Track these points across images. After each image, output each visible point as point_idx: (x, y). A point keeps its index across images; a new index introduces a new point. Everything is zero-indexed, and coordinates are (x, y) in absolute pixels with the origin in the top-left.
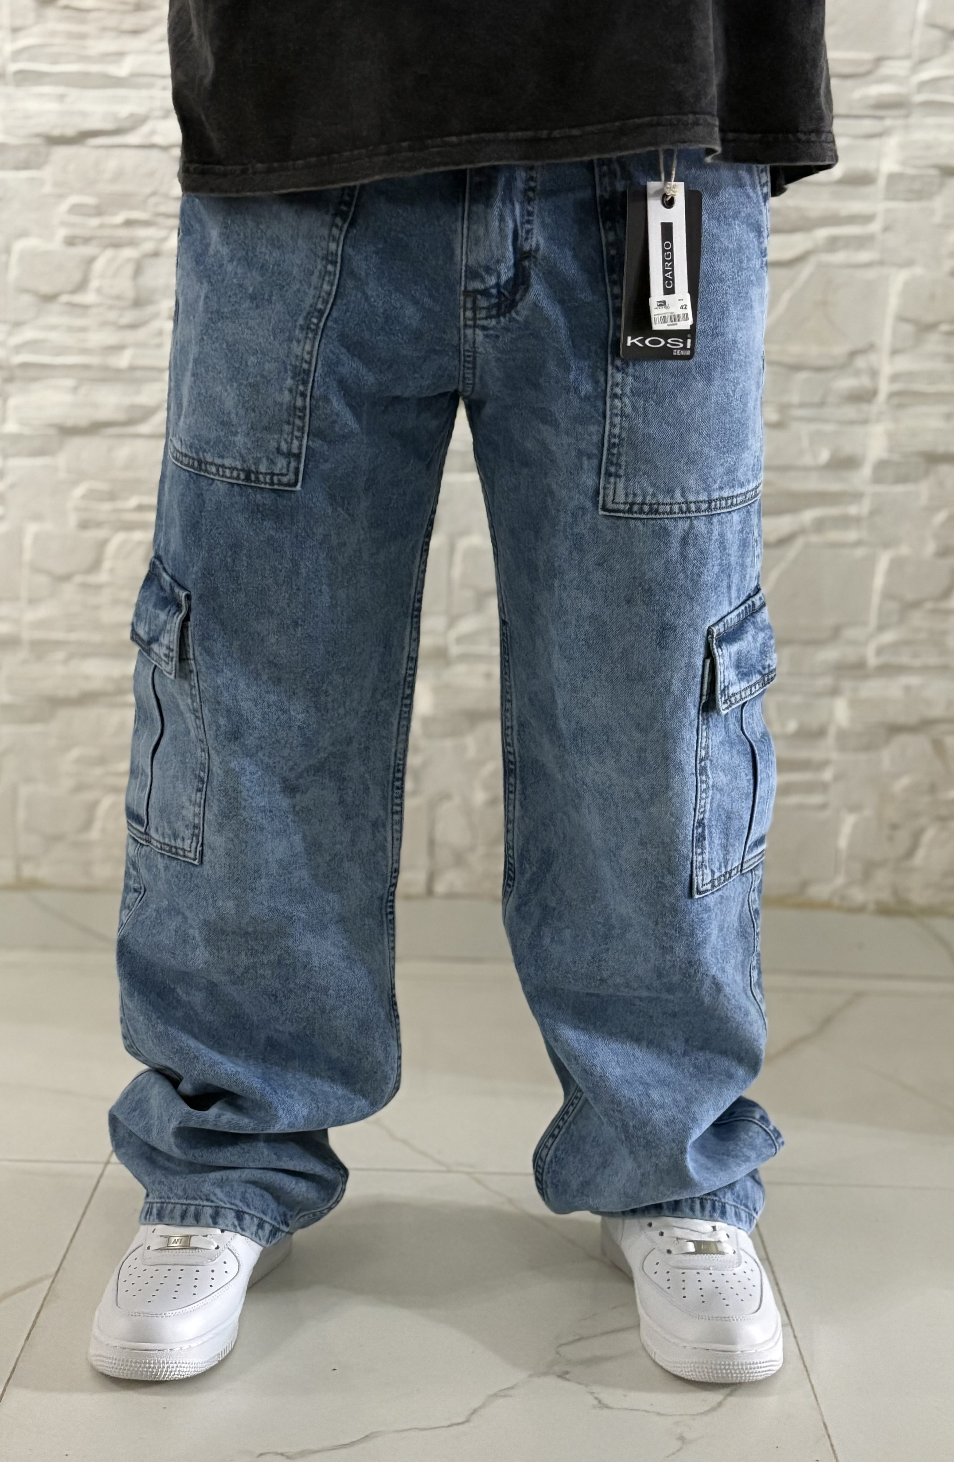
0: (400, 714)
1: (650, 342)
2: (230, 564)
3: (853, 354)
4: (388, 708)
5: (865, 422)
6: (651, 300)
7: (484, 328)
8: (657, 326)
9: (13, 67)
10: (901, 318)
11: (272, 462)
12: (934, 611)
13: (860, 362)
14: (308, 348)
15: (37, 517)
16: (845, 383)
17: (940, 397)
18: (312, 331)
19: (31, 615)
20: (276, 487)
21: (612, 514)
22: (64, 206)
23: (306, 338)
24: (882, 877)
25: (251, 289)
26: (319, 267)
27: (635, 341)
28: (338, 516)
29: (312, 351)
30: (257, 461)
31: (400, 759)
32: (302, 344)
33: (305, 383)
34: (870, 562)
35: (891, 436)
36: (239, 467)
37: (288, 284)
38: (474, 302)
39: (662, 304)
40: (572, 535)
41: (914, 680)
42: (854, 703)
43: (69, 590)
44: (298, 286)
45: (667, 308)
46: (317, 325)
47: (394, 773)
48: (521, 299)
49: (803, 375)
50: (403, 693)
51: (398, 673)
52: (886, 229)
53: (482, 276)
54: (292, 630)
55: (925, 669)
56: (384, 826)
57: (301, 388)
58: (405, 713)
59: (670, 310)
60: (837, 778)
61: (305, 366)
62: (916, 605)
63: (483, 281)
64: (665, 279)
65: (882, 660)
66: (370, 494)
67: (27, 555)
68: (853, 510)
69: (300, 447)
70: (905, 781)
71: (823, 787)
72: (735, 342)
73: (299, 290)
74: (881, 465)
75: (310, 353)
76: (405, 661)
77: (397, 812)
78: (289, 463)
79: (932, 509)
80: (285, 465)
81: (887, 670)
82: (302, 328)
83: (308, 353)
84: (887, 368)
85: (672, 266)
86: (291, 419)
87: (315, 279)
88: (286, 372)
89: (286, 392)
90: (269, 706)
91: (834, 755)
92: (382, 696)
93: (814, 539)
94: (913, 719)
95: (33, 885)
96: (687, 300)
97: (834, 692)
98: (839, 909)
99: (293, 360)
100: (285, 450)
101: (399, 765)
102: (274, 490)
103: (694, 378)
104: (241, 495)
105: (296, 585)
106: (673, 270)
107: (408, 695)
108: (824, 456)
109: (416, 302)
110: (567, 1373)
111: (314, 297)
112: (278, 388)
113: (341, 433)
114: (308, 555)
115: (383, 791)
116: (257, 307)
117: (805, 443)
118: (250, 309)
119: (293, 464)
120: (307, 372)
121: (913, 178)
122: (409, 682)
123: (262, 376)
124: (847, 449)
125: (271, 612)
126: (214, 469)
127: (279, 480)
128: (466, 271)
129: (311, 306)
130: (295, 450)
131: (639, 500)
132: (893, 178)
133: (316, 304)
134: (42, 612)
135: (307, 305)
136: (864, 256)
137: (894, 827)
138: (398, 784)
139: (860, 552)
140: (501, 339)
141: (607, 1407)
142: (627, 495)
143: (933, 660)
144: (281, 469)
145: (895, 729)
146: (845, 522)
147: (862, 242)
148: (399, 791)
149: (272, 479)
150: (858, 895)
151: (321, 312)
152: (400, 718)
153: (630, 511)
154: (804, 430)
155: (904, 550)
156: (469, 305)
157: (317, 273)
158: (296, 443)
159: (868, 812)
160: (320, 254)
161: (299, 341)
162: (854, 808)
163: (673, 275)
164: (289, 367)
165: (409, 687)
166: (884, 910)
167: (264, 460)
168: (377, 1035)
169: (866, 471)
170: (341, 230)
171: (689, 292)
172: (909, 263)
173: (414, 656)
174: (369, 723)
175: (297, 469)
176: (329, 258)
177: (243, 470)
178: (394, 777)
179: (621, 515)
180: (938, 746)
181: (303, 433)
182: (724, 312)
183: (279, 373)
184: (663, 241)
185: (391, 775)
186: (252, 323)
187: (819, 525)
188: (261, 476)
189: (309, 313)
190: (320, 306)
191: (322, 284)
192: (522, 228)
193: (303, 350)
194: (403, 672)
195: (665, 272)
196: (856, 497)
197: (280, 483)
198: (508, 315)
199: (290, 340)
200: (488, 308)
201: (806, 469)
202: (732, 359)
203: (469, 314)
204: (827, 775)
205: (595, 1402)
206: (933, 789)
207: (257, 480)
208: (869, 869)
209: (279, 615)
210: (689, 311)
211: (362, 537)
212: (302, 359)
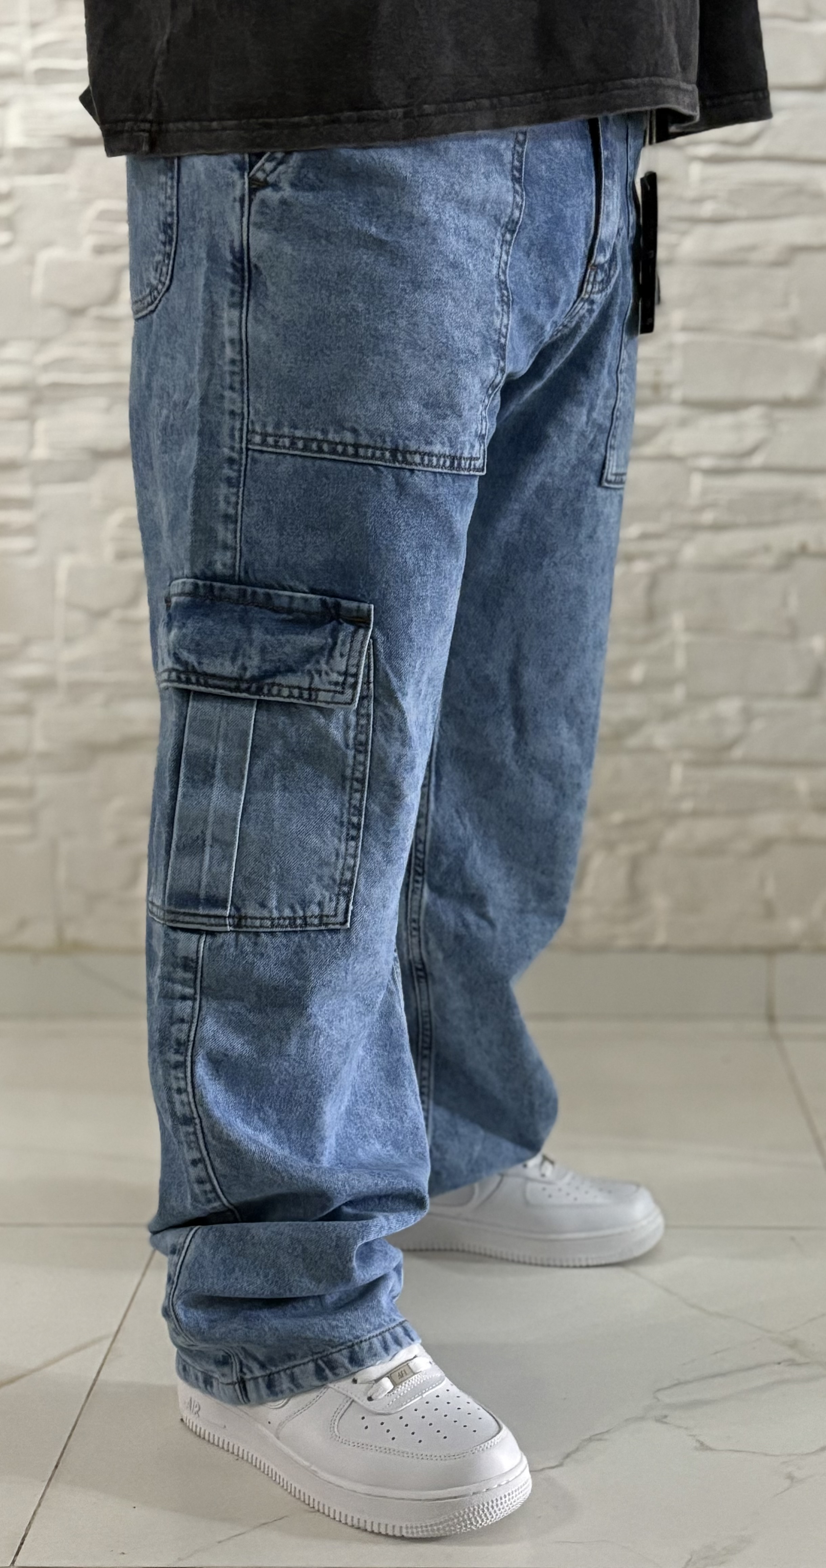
9: (34, 65)
15: (71, 549)
19: (69, 654)
22: (91, 212)
43: (107, 627)
67: (61, 591)
95: (78, 947)
110: (666, 1417)
126: (417, 458)
134: (79, 650)
141: (711, 1449)
205: (698, 1445)
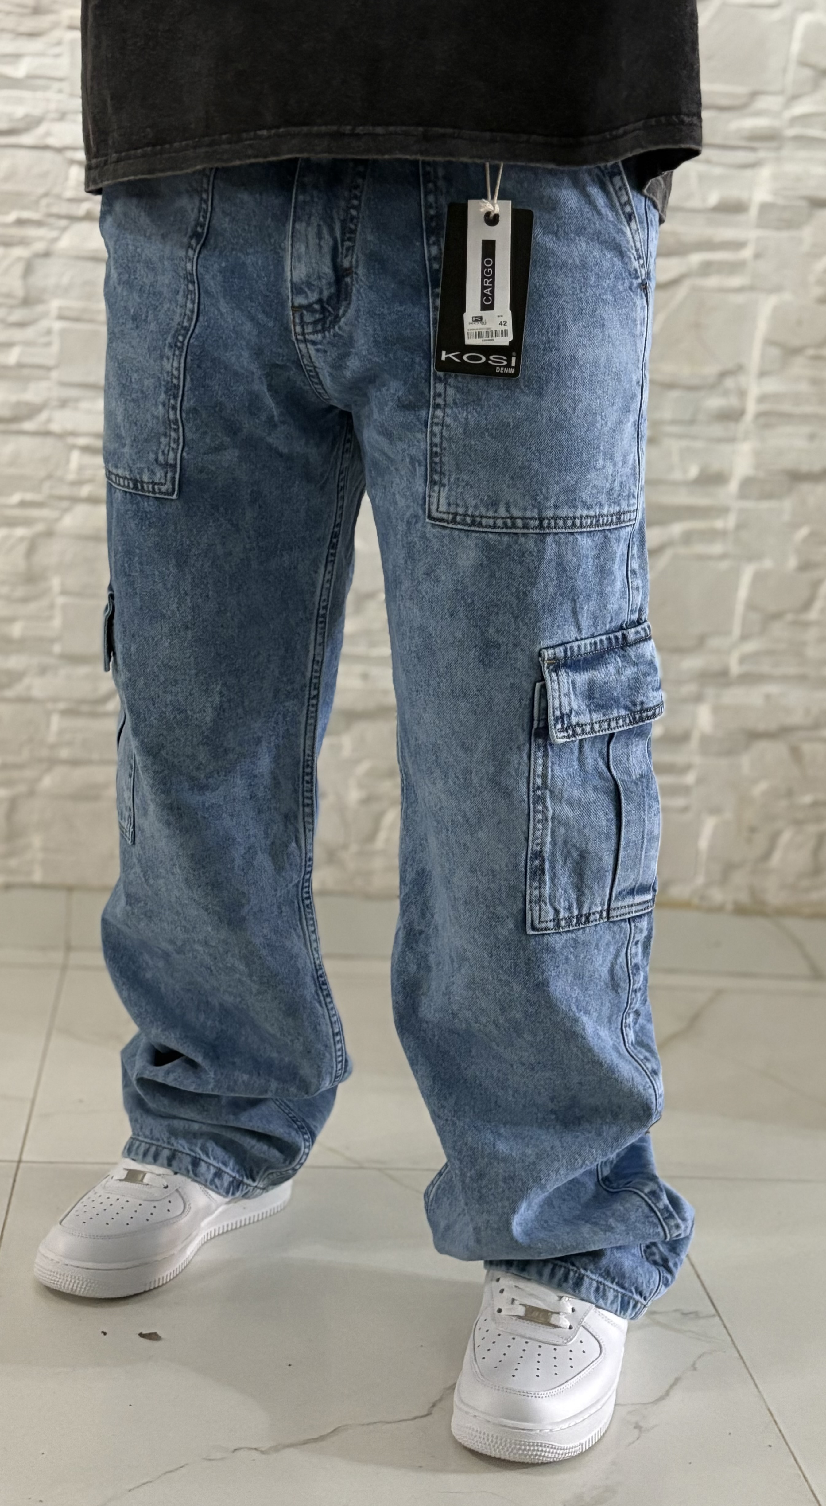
0: (307, 713)
1: (468, 358)
2: (127, 570)
3: (723, 375)
4: (296, 709)
5: (732, 440)
6: (465, 315)
7: (314, 343)
8: (469, 341)
10: (769, 342)
11: (153, 472)
12: (795, 623)
13: (729, 383)
14: (175, 364)
16: (715, 402)
17: (805, 418)
18: (179, 348)
20: (157, 495)
21: (437, 523)
23: (174, 355)
24: (739, 878)
25: (132, 311)
26: (183, 286)
27: (451, 355)
28: (221, 525)
29: (179, 367)
30: (141, 471)
31: (309, 755)
32: (171, 360)
33: (175, 397)
34: (736, 573)
35: (757, 454)
36: (128, 476)
37: (160, 304)
38: (302, 317)
39: (478, 319)
40: (407, 543)
41: (773, 689)
42: (717, 710)
44: (168, 305)
45: (483, 323)
46: (183, 343)
47: (304, 768)
48: (344, 315)
49: (674, 394)
50: (310, 694)
51: (303, 675)
52: (757, 256)
53: (306, 292)
54: (182, 633)
55: (785, 679)
56: (296, 817)
57: (172, 402)
58: (312, 712)
59: (487, 326)
60: (700, 781)
61: (175, 381)
62: (777, 616)
63: (307, 297)
64: (483, 295)
65: (746, 668)
66: (257, 506)
68: (719, 524)
69: (175, 459)
70: (762, 787)
71: (685, 790)
72: (573, 358)
73: (169, 309)
74: (747, 483)
75: (178, 369)
76: (310, 664)
77: (308, 805)
78: (166, 473)
79: (794, 526)
80: (163, 475)
81: (749, 679)
82: (170, 347)
83: (176, 369)
84: (754, 390)
85: (493, 282)
86: (168, 431)
87: (180, 298)
88: (160, 387)
89: (160, 407)
90: (166, 705)
91: (697, 760)
92: (287, 697)
93: (682, 550)
94: (772, 726)
96: (508, 316)
97: (698, 699)
98: (698, 908)
99: (165, 375)
100: (163, 462)
101: (308, 761)
102: (156, 498)
103: (523, 392)
104: (132, 503)
105: (184, 589)
106: (493, 287)
107: (314, 696)
108: (693, 472)
109: (253, 319)
111: (181, 315)
112: (154, 402)
113: (213, 445)
114: (193, 562)
115: (293, 786)
116: (137, 327)
117: (675, 458)
118: (132, 329)
119: (169, 475)
120: (177, 387)
121: (784, 208)
122: (315, 684)
123: (142, 392)
124: (716, 466)
125: (163, 616)
127: (159, 489)
128: (292, 288)
129: (179, 324)
130: (171, 461)
131: (461, 510)
132: (765, 208)
133: (183, 322)
135: (174, 324)
136: (736, 281)
137: (753, 830)
138: (307, 778)
139: (724, 565)
140: (328, 354)
142: (449, 504)
143: (792, 670)
144: (160, 479)
145: (754, 736)
146: (713, 535)
147: (735, 267)
148: (309, 785)
149: (153, 488)
150: (717, 896)
151: (187, 329)
152: (307, 717)
153: (454, 521)
154: (674, 446)
155: (768, 564)
156: (297, 320)
157: (181, 293)
158: (171, 455)
159: (728, 815)
160: (181, 274)
161: (168, 359)
162: (715, 810)
163: (493, 292)
164: (163, 383)
165: (315, 689)
166: (740, 911)
167: (146, 470)
168: (305, 1016)
169: (733, 486)
170: (195, 251)
171: (511, 309)
172: (777, 289)
173: (320, 660)
174: (276, 723)
175: (173, 478)
176: (189, 278)
177: (131, 479)
178: (304, 772)
179: (445, 524)
180: (796, 753)
181: (178, 445)
182: (560, 329)
183: (155, 387)
184: (483, 258)
185: (301, 770)
186: (134, 343)
187: (688, 538)
188: (145, 485)
189: (177, 331)
190: (186, 324)
191: (186, 303)
192: (342, 246)
193: (172, 366)
194: (309, 674)
195: (483, 288)
196: (722, 511)
197: (161, 492)
198: (332, 330)
199: (161, 357)
200: (315, 323)
201: (675, 484)
202: (570, 376)
203: (298, 329)
204: (690, 779)
206: (790, 793)
207: (143, 489)
208: (729, 869)
209: (170, 618)
210: (509, 327)
211: (248, 546)
212: (172, 375)
